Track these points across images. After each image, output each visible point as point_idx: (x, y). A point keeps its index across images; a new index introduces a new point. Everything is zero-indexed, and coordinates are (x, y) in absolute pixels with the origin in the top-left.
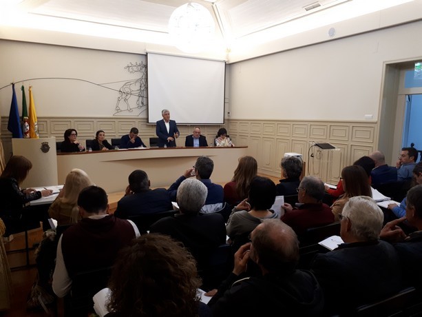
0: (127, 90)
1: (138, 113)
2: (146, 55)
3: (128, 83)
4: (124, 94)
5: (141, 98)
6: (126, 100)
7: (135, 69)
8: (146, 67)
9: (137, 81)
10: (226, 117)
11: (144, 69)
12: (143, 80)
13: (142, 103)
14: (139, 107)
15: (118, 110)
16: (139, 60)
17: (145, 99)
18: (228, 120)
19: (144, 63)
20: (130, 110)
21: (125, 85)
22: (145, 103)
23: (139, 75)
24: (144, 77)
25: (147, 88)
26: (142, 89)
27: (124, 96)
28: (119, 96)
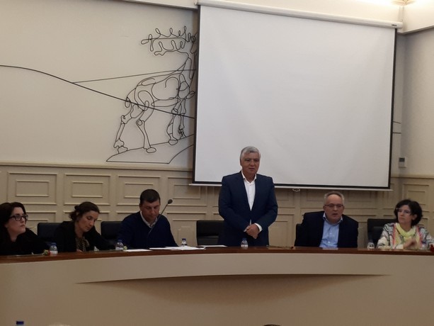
0: (144, 98)
1: (168, 157)
2: (196, 12)
3: (148, 81)
4: (136, 107)
5: (177, 118)
6: (139, 123)
7: (167, 44)
8: (195, 40)
9: (170, 75)
10: (396, 172)
11: (188, 46)
12: (186, 74)
13: (181, 132)
14: (171, 141)
15: (120, 148)
16: (178, 24)
17: (187, 121)
18: (401, 178)
19: (190, 30)
20: (150, 149)
21: (141, 84)
22: (187, 132)
23: (175, 61)
24: (187, 67)
25: (194, 94)
26: (182, 95)
27: (137, 111)
28: (125, 112)
